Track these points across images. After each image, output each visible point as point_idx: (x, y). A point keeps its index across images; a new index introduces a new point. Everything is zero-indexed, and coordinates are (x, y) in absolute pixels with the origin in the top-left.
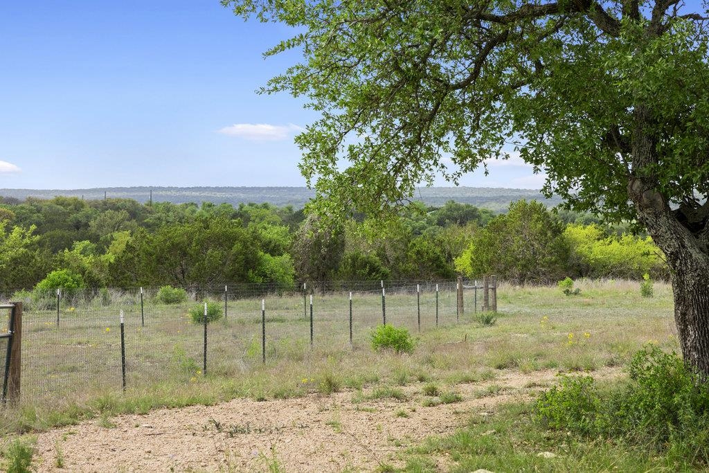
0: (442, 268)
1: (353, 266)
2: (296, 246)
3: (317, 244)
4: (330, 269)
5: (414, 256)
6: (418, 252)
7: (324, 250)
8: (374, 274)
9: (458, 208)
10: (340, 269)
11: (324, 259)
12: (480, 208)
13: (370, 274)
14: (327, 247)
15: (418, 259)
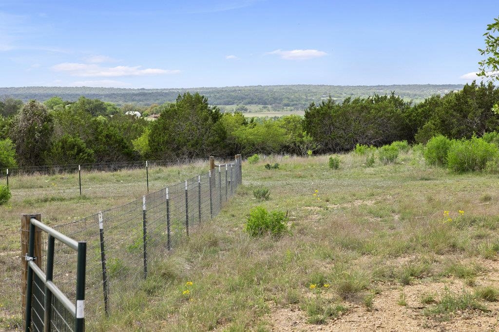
0: (127, 148)
1: (63, 148)
2: (12, 132)
3: (31, 131)
4: (44, 151)
5: (104, 140)
6: (107, 136)
7: (37, 135)
8: (81, 154)
9: (89, 103)
10: (52, 151)
11: (37, 142)
12: (106, 103)
13: (78, 154)
14: (40, 133)
15: (107, 141)
